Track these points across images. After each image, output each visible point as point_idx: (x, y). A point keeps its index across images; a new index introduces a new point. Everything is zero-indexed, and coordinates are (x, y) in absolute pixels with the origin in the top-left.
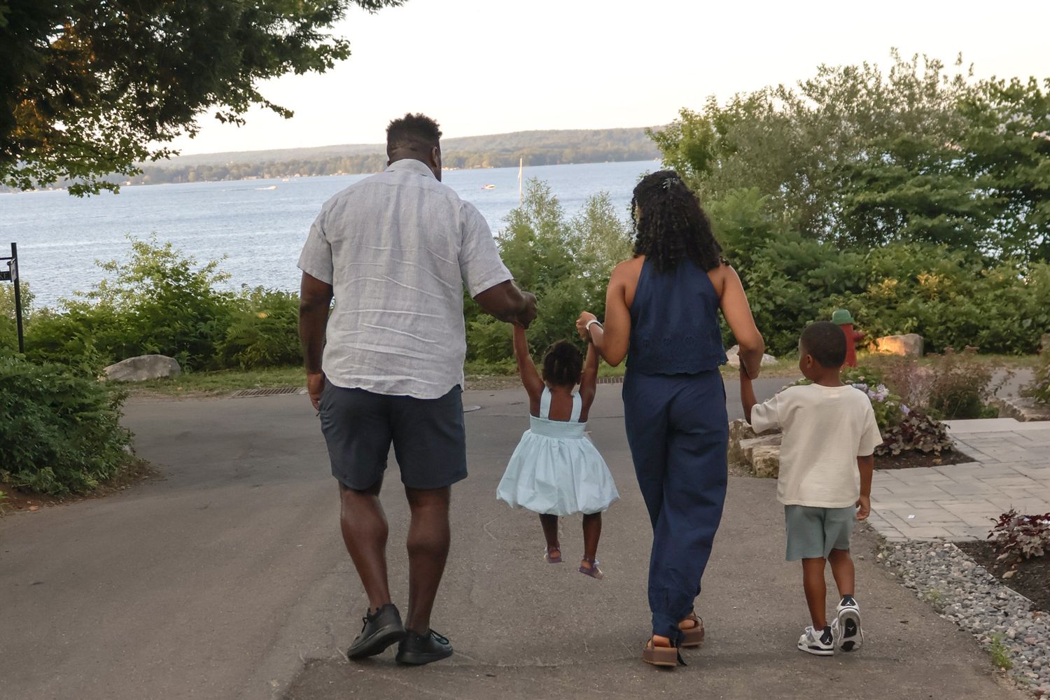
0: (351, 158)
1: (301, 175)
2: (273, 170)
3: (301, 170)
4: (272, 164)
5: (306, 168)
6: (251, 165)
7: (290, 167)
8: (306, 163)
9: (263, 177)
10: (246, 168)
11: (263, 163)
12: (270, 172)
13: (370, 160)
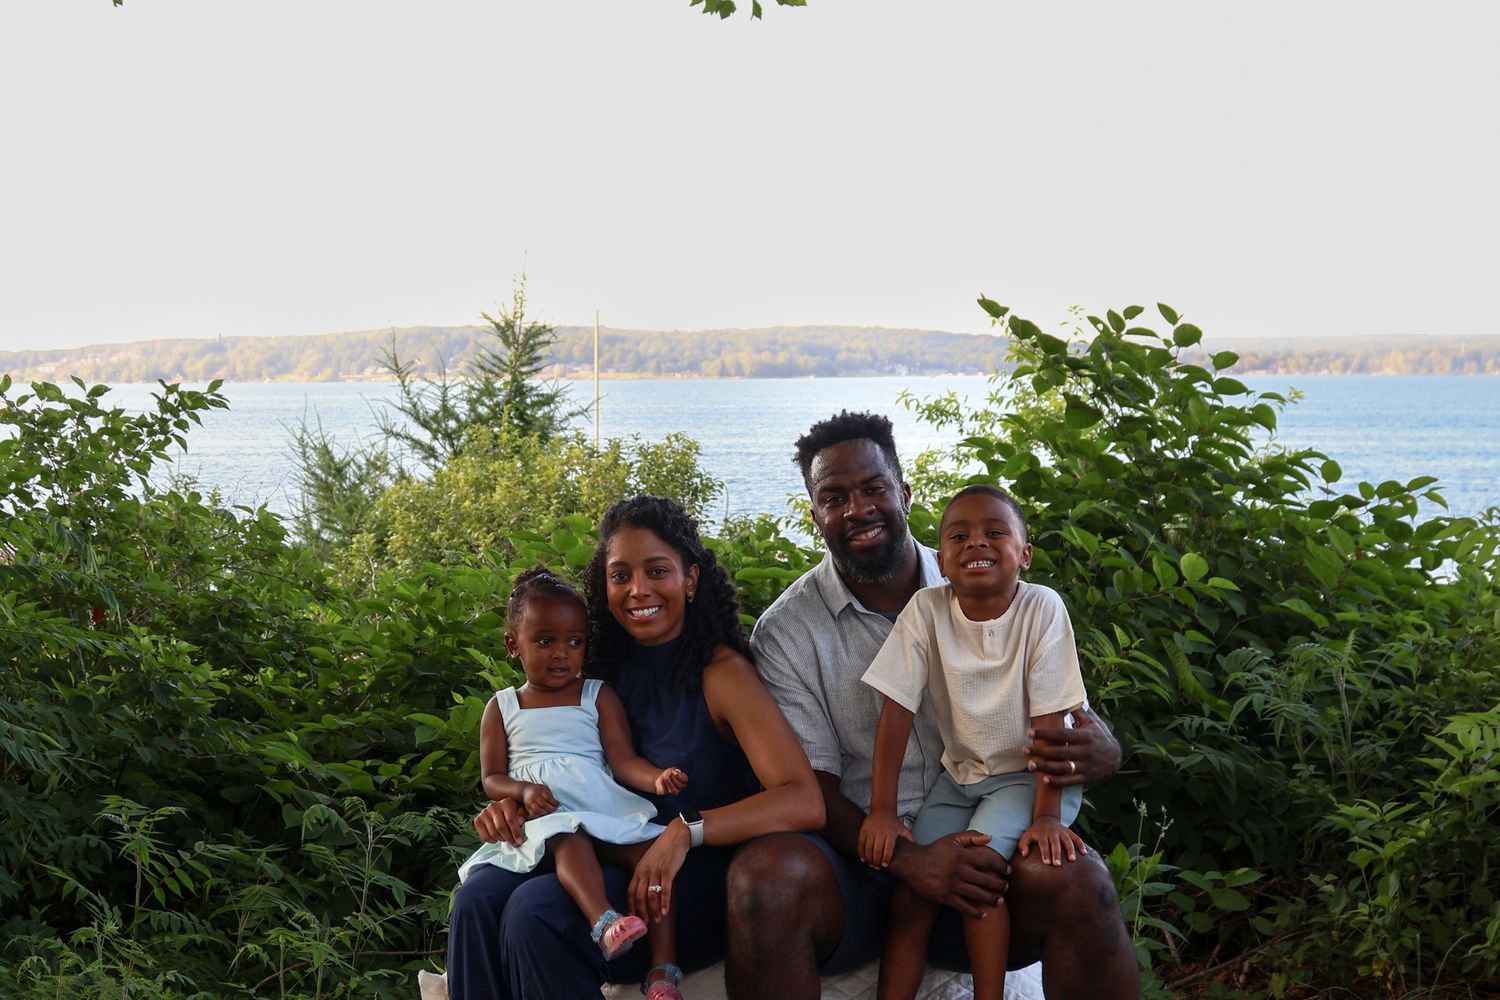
0: (1404, 351)
1: (1331, 372)
2: (1292, 363)
3: (1331, 366)
4: (1290, 355)
5: (1339, 362)
6: (1260, 355)
7: (1316, 360)
8: (1338, 356)
9: (1275, 372)
10: (1253, 359)
11: (1277, 354)
12: (1285, 366)
13: (1432, 355)
